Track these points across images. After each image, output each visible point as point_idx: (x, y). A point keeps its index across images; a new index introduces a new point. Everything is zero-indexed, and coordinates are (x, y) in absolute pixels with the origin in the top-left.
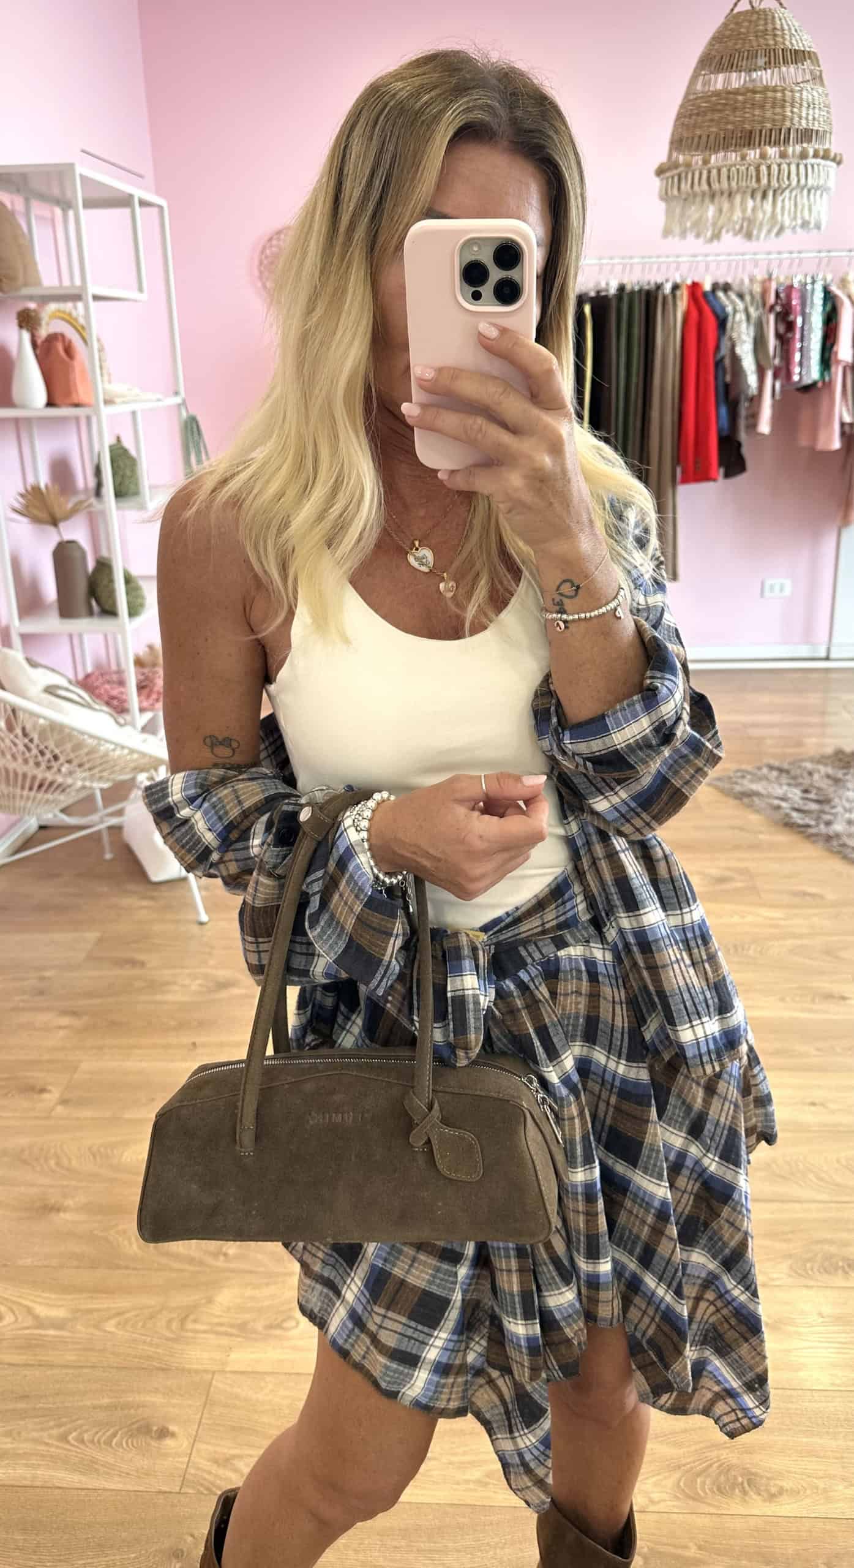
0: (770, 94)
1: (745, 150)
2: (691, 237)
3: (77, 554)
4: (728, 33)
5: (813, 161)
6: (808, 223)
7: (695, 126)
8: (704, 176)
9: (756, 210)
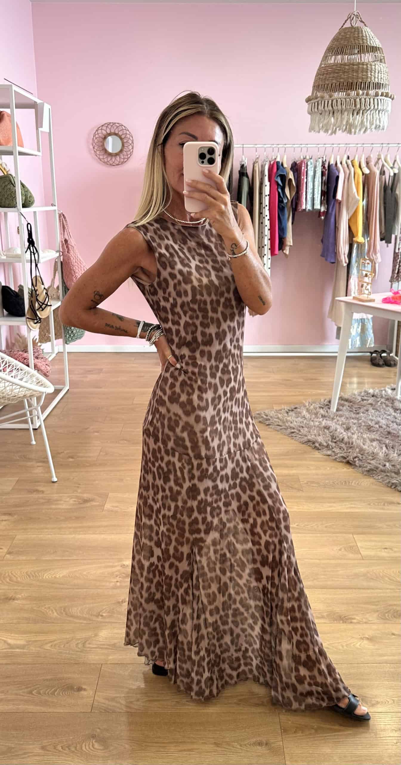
0: (361, 66)
1: (349, 91)
2: (322, 132)
4: (341, 37)
5: (381, 97)
6: (380, 126)
7: (325, 79)
8: (330, 103)
9: (354, 120)
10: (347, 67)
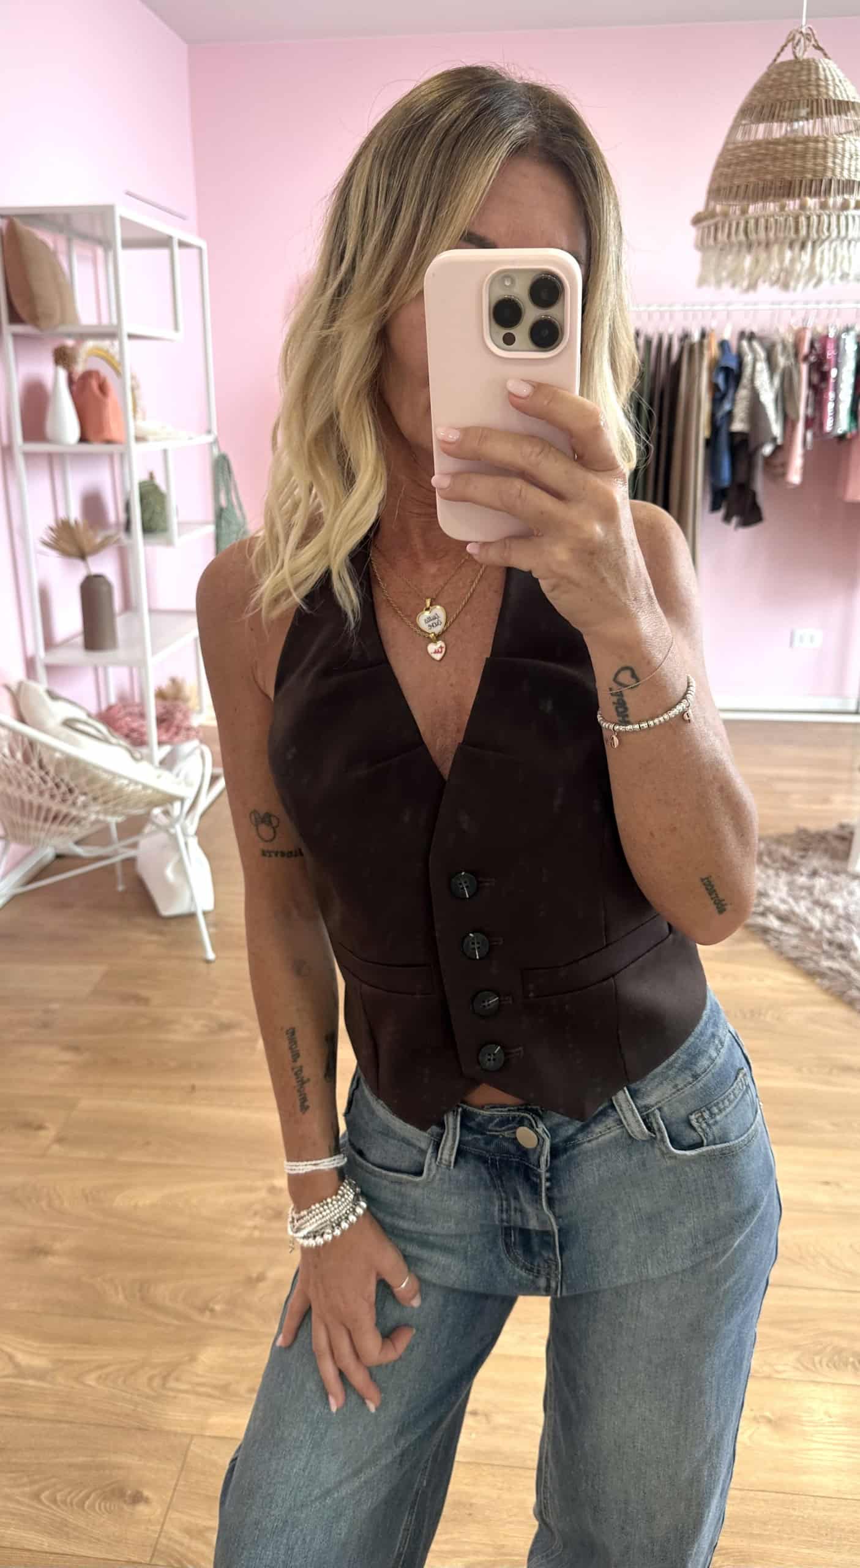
0: (812, 145)
1: (785, 201)
2: (726, 286)
3: (104, 588)
4: (770, 83)
5: (854, 211)
6: (848, 274)
7: (733, 176)
8: (742, 226)
9: (795, 261)
10: (781, 148)
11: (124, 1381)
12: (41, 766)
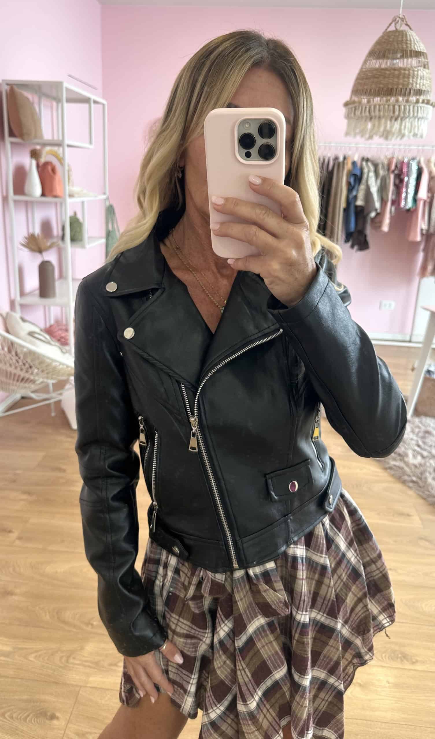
0: (402, 71)
1: (389, 98)
2: (359, 137)
3: (50, 268)
4: (384, 40)
5: (422, 105)
6: (417, 134)
7: (365, 84)
8: (368, 109)
9: (391, 127)
10: (388, 72)
11: (48, 659)
12: (17, 354)
